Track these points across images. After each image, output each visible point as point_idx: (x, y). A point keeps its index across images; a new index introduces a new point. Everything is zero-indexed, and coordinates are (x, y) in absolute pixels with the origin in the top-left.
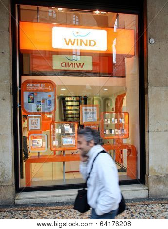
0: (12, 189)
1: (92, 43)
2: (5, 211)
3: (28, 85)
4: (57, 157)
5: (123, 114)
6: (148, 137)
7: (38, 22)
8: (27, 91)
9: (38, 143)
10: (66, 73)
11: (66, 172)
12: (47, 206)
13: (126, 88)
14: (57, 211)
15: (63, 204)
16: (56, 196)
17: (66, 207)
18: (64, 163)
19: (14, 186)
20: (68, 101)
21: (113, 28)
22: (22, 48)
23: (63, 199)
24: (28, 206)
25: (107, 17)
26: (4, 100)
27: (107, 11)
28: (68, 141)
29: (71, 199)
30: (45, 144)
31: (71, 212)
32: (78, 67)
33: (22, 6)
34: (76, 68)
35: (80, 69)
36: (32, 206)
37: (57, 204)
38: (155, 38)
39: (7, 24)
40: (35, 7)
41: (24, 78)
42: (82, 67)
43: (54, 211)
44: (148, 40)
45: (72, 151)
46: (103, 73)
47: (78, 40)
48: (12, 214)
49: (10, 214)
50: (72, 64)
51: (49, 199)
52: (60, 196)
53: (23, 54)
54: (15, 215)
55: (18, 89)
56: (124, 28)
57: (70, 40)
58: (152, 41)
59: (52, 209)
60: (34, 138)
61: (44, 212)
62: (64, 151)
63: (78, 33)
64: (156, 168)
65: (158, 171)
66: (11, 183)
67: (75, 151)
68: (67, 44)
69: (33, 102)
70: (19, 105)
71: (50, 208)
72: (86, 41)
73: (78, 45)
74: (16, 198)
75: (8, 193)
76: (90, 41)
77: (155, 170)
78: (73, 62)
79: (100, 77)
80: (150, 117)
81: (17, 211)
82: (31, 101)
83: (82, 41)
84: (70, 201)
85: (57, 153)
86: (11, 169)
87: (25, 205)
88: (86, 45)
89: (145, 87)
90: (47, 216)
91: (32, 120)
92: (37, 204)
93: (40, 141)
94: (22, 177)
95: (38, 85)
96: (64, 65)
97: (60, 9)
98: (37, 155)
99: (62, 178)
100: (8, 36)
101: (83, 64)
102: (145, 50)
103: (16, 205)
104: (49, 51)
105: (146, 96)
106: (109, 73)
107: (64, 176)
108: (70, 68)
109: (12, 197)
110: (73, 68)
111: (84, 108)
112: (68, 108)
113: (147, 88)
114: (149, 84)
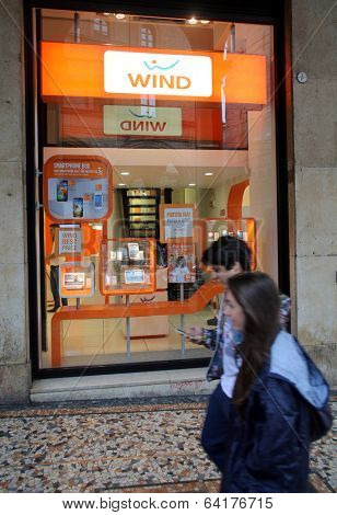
0: (25, 372)
1: (183, 83)
2: (11, 417)
3: (57, 165)
4: (112, 308)
5: (244, 221)
6: (295, 269)
7: (76, 42)
8: (56, 177)
9: (76, 281)
10: (128, 142)
11: (132, 338)
12: (94, 405)
13: (249, 170)
14: (115, 417)
15: (126, 401)
16: (113, 387)
17: (133, 408)
18: (128, 320)
19: (29, 365)
20: (132, 197)
21: (222, 51)
22: (44, 93)
23: (127, 393)
24: (57, 407)
25: (211, 30)
26: (10, 195)
27: (212, 20)
28: (135, 276)
29: (142, 393)
30: (89, 282)
31: (143, 418)
32: (155, 130)
33: (45, 12)
34: (150, 132)
35: (158, 133)
36: (64, 406)
37: (115, 402)
38: (307, 72)
39: (16, 47)
40: (70, 14)
41: (49, 152)
42: (161, 130)
43: (110, 417)
44: (295, 76)
45: (142, 296)
46: (203, 142)
47: (154, 77)
48: (25, 421)
49: (21, 422)
50: (142, 123)
51: (99, 392)
52: (121, 386)
53: (45, 105)
54: (32, 424)
55: (38, 173)
56: (242, 52)
57: (139, 77)
58: (302, 77)
59: (106, 413)
60: (68, 270)
61: (89, 419)
62: (127, 297)
63: (154, 62)
64: (312, 330)
65: (317, 337)
66: (23, 360)
67: (149, 297)
68: (135, 85)
69: (65, 200)
70: (38, 206)
71: (100, 410)
72: (172, 78)
73: (155, 86)
74: (32, 391)
75: (17, 380)
76: (178, 78)
77: (310, 335)
78: (145, 120)
79: (197, 148)
80: (298, 229)
81: (36, 416)
82: (62, 197)
83: (162, 77)
84: (139, 396)
85: (112, 300)
86: (23, 332)
87: (51, 404)
88: (171, 86)
89: (289, 168)
90: (96, 426)
91: (65, 235)
92: (75, 402)
93: (81, 276)
94: (44, 349)
95: (77, 165)
96: (126, 125)
97: (120, 16)
98: (75, 304)
99: (124, 349)
100: (18, 69)
101: (164, 124)
102: (289, 94)
103: (33, 404)
104: (95, 99)
105: (290, 185)
106: (214, 142)
107: (128, 347)
108: (139, 132)
109: (25, 389)
110: (145, 133)
111: (167, 211)
112: (133, 210)
113: (293, 171)
114: (298, 162)
